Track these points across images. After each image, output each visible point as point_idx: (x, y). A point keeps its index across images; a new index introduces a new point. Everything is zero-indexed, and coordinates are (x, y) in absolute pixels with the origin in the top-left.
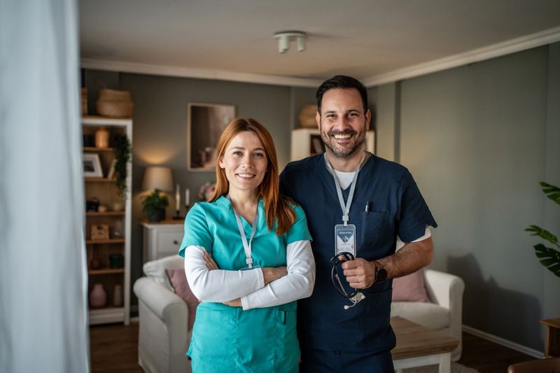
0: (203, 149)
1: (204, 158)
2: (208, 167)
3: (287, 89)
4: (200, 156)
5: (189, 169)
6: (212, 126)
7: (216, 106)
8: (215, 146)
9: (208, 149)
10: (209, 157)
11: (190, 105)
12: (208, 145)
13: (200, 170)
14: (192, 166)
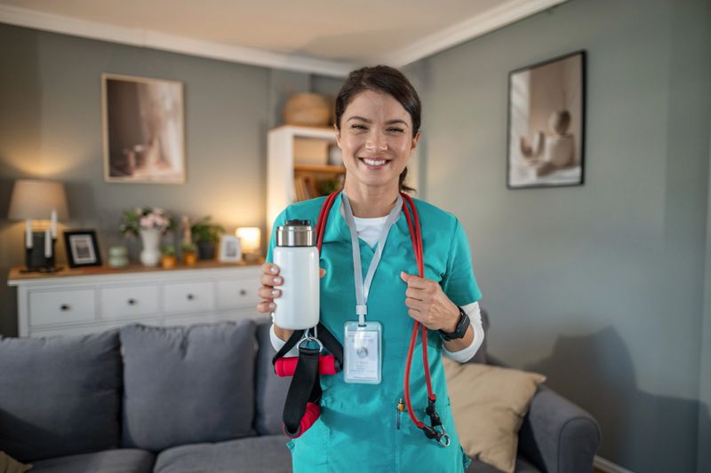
0: (131, 148)
1: (132, 161)
2: (138, 176)
3: (266, 71)
4: (125, 158)
5: (107, 178)
6: (143, 113)
7: (151, 82)
8: (151, 143)
9: (139, 148)
10: (140, 159)
11: (104, 77)
12: (140, 142)
13: (126, 179)
14: (112, 175)
